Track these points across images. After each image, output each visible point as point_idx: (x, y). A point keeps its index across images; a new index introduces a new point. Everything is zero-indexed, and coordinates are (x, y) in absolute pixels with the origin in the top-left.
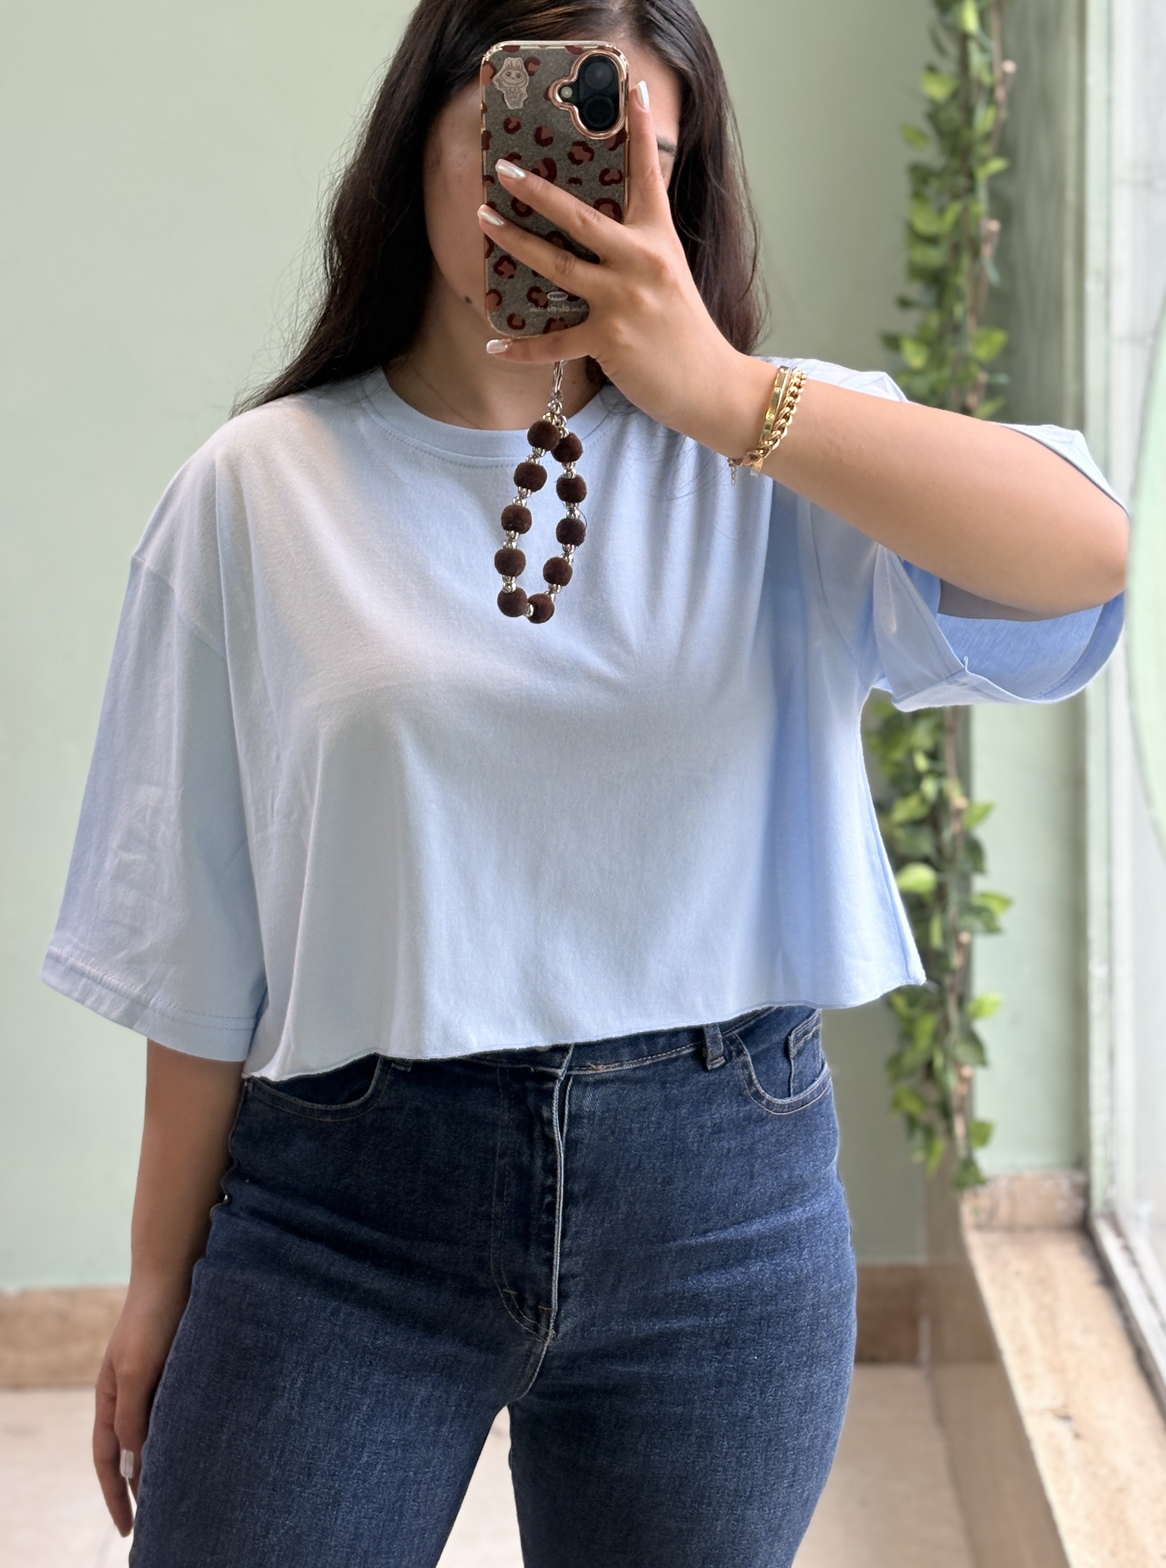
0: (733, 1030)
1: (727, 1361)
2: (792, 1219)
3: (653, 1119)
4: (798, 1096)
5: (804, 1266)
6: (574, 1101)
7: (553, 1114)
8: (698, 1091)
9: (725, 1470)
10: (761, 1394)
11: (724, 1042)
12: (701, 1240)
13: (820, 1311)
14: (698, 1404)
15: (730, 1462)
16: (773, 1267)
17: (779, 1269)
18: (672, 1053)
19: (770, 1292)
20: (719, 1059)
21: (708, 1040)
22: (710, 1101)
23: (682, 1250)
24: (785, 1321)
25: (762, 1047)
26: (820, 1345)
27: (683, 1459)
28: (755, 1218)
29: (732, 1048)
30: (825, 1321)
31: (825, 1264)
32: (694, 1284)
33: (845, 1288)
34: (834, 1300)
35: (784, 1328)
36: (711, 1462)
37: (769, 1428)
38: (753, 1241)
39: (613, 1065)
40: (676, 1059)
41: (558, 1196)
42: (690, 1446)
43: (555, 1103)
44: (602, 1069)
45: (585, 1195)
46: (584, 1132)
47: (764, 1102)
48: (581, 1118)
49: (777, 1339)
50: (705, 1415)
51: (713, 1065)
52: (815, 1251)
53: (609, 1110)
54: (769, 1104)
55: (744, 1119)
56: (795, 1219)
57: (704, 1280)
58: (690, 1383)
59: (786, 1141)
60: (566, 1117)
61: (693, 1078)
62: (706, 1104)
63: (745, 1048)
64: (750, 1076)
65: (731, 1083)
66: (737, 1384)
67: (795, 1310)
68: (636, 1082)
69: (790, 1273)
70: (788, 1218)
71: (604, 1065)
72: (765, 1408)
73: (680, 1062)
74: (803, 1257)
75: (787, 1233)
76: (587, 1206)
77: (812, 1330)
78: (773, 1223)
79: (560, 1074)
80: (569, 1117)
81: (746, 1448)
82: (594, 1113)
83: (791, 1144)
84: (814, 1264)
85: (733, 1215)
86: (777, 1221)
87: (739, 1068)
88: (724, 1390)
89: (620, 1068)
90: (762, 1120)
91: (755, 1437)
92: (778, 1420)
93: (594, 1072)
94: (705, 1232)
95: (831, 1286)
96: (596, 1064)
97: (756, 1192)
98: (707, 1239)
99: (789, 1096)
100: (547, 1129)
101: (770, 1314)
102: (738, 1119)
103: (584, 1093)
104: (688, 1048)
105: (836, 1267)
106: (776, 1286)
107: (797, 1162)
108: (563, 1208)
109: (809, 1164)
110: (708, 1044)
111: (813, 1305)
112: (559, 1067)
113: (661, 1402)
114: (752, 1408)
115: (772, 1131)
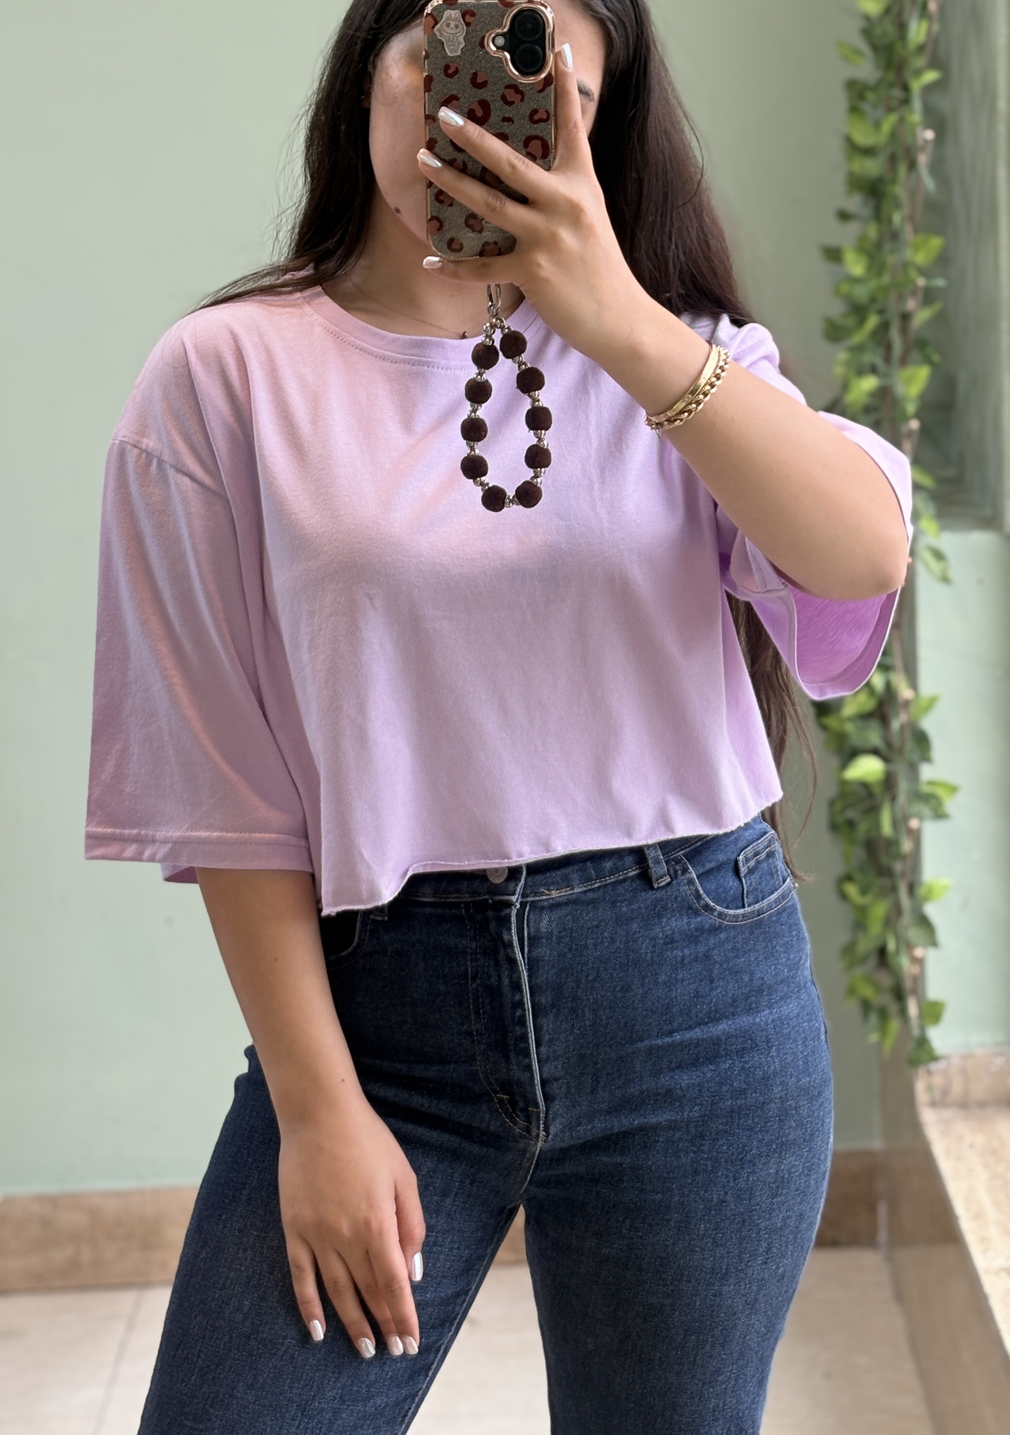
0: (678, 852)
1: (703, 1152)
2: (758, 1020)
3: (606, 934)
4: (752, 907)
5: (771, 1062)
6: (532, 924)
7: (512, 937)
8: (646, 908)
9: (703, 1249)
10: (735, 1180)
11: (667, 863)
12: (668, 1040)
13: (789, 1103)
14: (676, 1192)
15: (707, 1243)
16: (742, 1064)
17: (747, 1066)
18: (620, 876)
19: (740, 1087)
20: (664, 878)
21: (650, 862)
22: (659, 916)
23: (650, 1050)
24: (754, 1113)
25: (709, 866)
26: (789, 1134)
27: (663, 1241)
28: (722, 1019)
29: (678, 867)
30: (794, 1112)
31: (792, 1061)
32: (666, 1081)
33: (814, 1082)
34: (802, 1093)
35: (753, 1119)
36: (689, 1244)
37: (742, 1210)
38: (721, 1040)
39: (565, 890)
40: (624, 880)
41: (527, 1009)
42: (670, 1230)
43: (514, 926)
44: (555, 894)
45: (553, 1006)
46: (543, 951)
47: (716, 913)
48: (540, 938)
49: (748, 1130)
50: (683, 1202)
51: (658, 884)
52: (783, 1048)
53: (565, 929)
54: (720, 915)
55: (697, 930)
56: (761, 1020)
57: (677, 1077)
58: (668, 1173)
59: (743, 947)
60: (526, 939)
61: (641, 896)
62: (656, 918)
63: (690, 867)
64: (697, 891)
65: (679, 899)
66: (712, 1172)
67: (764, 1103)
68: (588, 903)
69: (758, 1070)
70: (754, 1019)
71: (557, 890)
72: (738, 1192)
73: (628, 883)
74: (771, 1055)
75: (753, 1033)
76: (557, 1015)
77: (781, 1121)
78: (739, 1024)
79: (515, 900)
80: (529, 938)
81: (722, 1229)
82: (551, 933)
83: (750, 950)
84: (781, 1061)
85: (697, 1016)
86: (744, 1021)
87: (685, 885)
88: (700, 1178)
89: (571, 892)
90: (715, 930)
91: (729, 1219)
92: (750, 1202)
93: (548, 897)
94: (670, 1033)
95: (799, 1080)
96: (549, 890)
97: (718, 994)
98: (674, 1039)
99: (743, 907)
100: (509, 951)
101: (740, 1107)
102: (690, 930)
103: (540, 917)
104: (634, 870)
105: (804, 1063)
106: (745, 1082)
107: (758, 966)
108: (533, 1019)
109: (770, 968)
110: (651, 865)
111: (781, 1097)
112: (513, 894)
113: (642, 1191)
114: (726, 1193)
115: (727, 938)
